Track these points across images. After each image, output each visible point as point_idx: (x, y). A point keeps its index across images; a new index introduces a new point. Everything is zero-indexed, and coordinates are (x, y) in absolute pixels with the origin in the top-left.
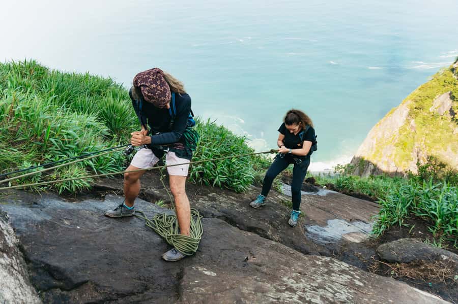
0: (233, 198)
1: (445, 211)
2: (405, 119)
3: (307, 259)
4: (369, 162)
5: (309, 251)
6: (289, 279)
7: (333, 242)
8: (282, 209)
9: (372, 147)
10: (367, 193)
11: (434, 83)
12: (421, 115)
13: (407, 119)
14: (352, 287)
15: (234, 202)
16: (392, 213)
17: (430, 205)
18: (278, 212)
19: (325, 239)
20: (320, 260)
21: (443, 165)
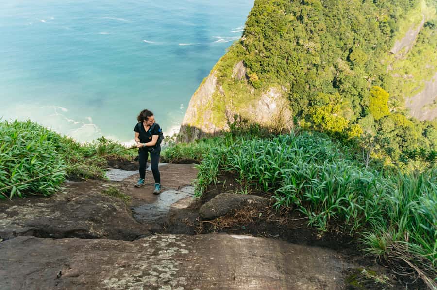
0: (42, 204)
1: (244, 162)
2: (215, 86)
3: (133, 245)
4: (194, 128)
5: (139, 235)
6: (110, 279)
7: (162, 216)
8: (103, 200)
9: (195, 115)
10: (193, 157)
11: (231, 54)
12: (226, 82)
13: (216, 87)
14: (178, 258)
15: (44, 209)
16: (207, 175)
17: (234, 160)
18: (99, 205)
19: (155, 215)
20: (148, 240)
21: (246, 121)
